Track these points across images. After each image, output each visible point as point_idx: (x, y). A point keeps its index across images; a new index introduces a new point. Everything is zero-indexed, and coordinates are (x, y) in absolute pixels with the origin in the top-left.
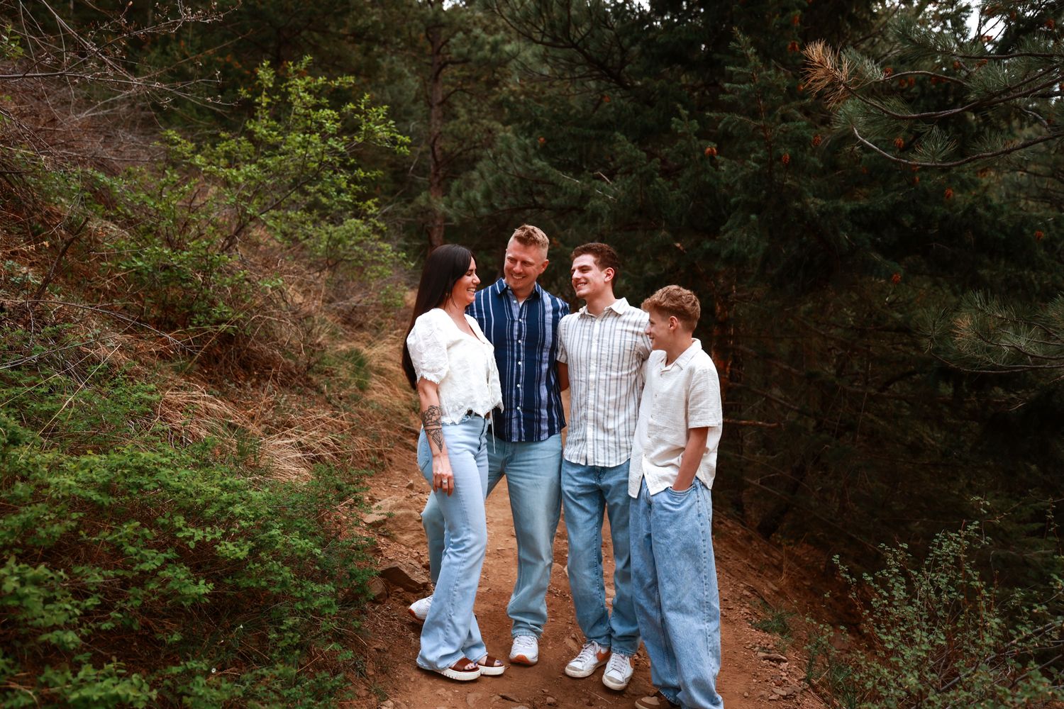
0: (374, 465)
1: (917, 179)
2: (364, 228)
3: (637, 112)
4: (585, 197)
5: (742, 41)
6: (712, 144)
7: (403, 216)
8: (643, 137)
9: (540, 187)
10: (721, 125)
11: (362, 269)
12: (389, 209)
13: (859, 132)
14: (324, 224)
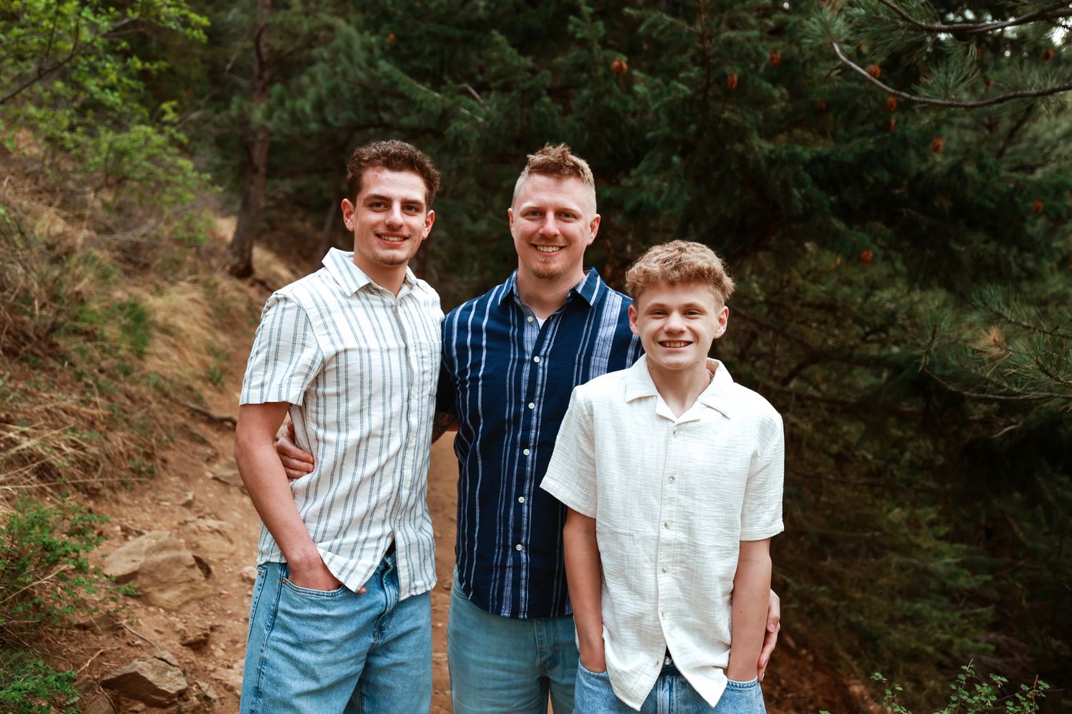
0: (137, 472)
1: (893, 122)
2: (158, 139)
4: (446, 116)
6: (622, 55)
7: (216, 125)
9: (388, 101)
10: (642, 27)
11: (153, 191)
12: (195, 116)
13: (842, 50)
14: (102, 130)
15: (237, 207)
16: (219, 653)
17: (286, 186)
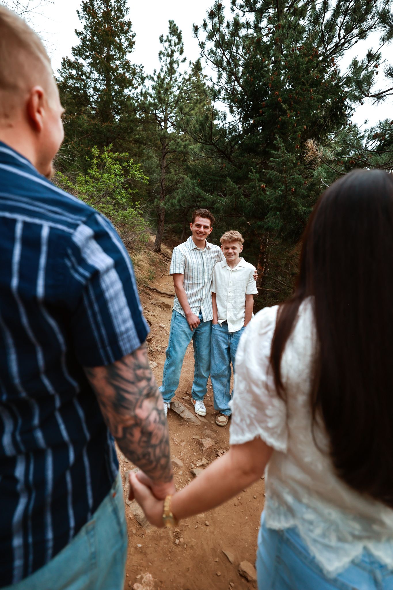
2: (135, 213)
3: (235, 171)
4: (214, 202)
5: (279, 141)
6: (264, 183)
7: (150, 208)
8: (238, 180)
9: (198, 199)
10: (268, 175)
11: (133, 227)
12: (144, 206)
13: (323, 180)
14: (120, 210)
15: (156, 233)
16: (154, 343)
17: (170, 226)
